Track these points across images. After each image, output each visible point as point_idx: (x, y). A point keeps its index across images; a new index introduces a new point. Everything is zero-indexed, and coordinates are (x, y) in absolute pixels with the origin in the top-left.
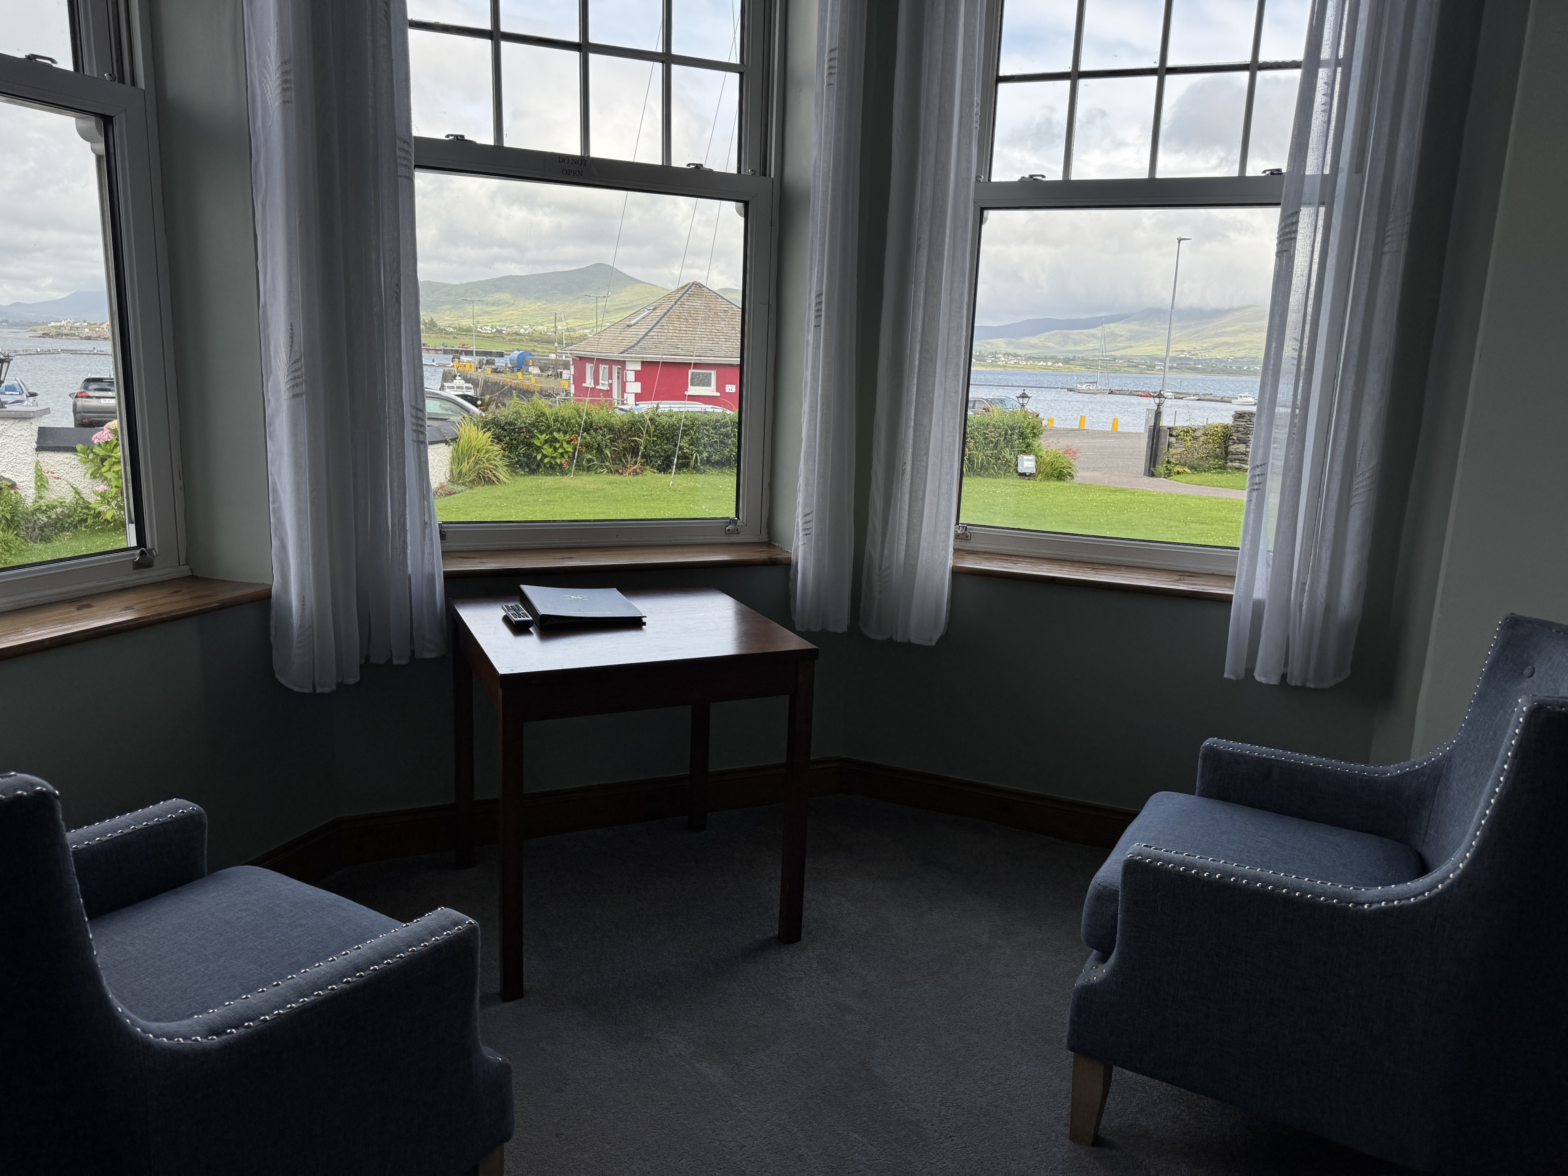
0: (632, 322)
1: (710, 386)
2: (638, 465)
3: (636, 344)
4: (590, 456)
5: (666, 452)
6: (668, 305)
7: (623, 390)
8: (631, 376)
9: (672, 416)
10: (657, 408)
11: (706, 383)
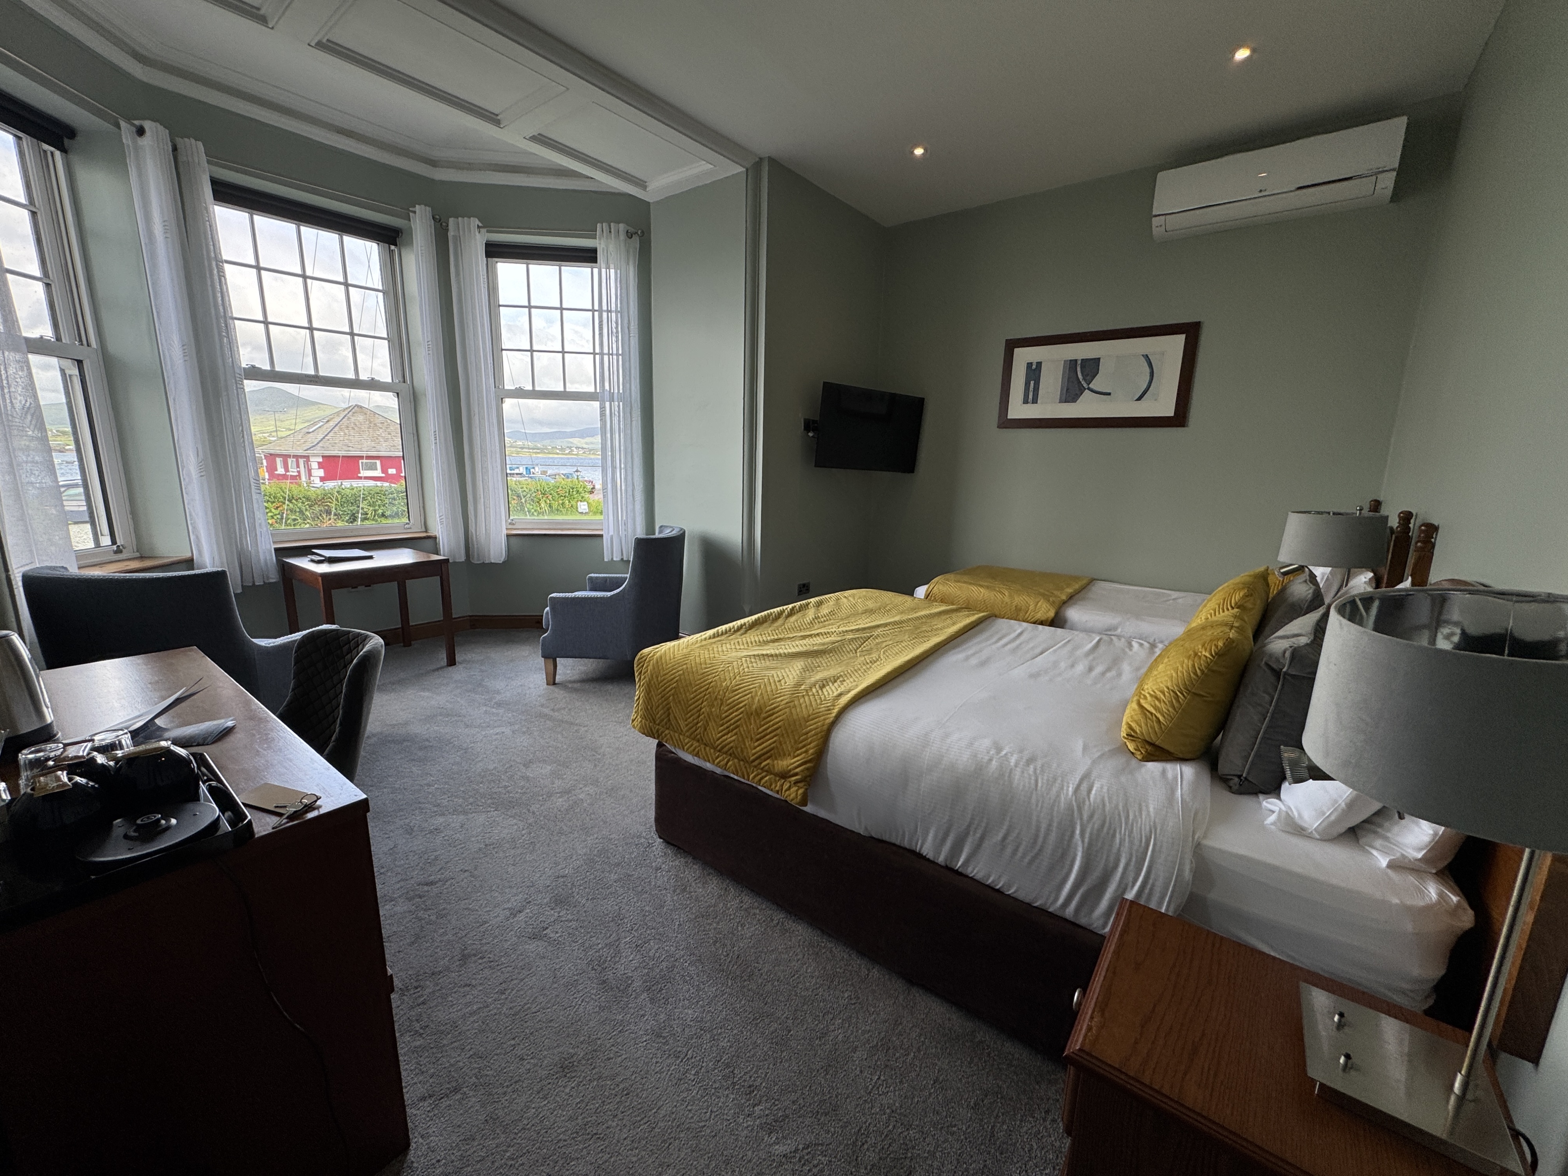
0: (311, 430)
1: (377, 470)
2: (332, 520)
3: (317, 444)
4: (294, 517)
5: (351, 511)
6: (337, 419)
7: (310, 475)
8: (315, 465)
9: (353, 489)
10: (342, 484)
11: (373, 468)
